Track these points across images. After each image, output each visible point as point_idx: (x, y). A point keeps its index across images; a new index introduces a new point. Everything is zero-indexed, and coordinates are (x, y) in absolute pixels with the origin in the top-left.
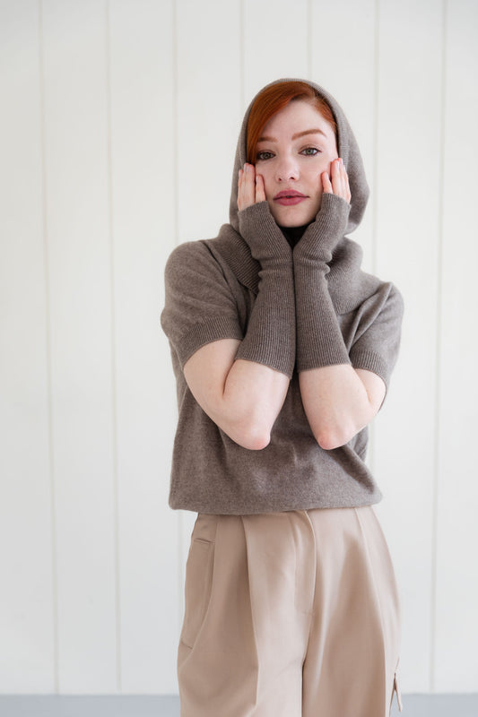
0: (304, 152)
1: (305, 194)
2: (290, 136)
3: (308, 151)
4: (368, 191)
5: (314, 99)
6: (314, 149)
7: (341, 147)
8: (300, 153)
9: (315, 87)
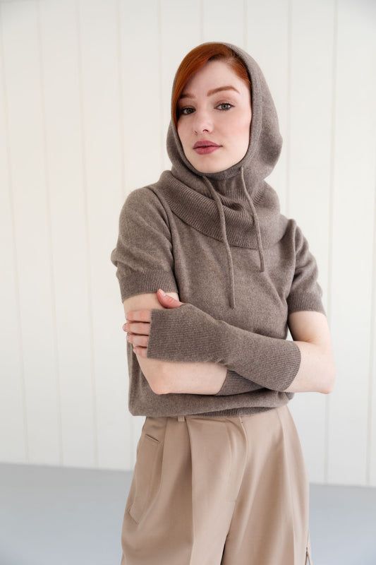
0: (220, 107)
1: (218, 144)
2: (206, 93)
3: (224, 106)
4: (281, 141)
5: (231, 60)
6: (228, 104)
7: (254, 102)
8: (216, 108)
9: (233, 49)
